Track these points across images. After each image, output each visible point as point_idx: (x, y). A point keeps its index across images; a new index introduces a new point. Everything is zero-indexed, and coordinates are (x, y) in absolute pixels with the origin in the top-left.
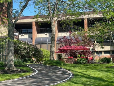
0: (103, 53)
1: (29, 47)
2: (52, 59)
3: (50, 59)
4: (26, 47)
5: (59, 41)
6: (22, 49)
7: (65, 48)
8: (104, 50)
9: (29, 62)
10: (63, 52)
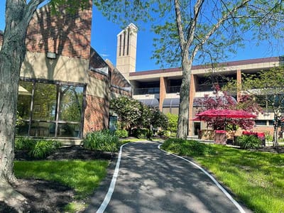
0: (268, 123)
1: (141, 110)
2: (182, 136)
3: (178, 136)
4: (137, 109)
5: (198, 103)
6: (129, 113)
7: (209, 113)
8: (269, 119)
9: (142, 135)
10: (203, 119)
